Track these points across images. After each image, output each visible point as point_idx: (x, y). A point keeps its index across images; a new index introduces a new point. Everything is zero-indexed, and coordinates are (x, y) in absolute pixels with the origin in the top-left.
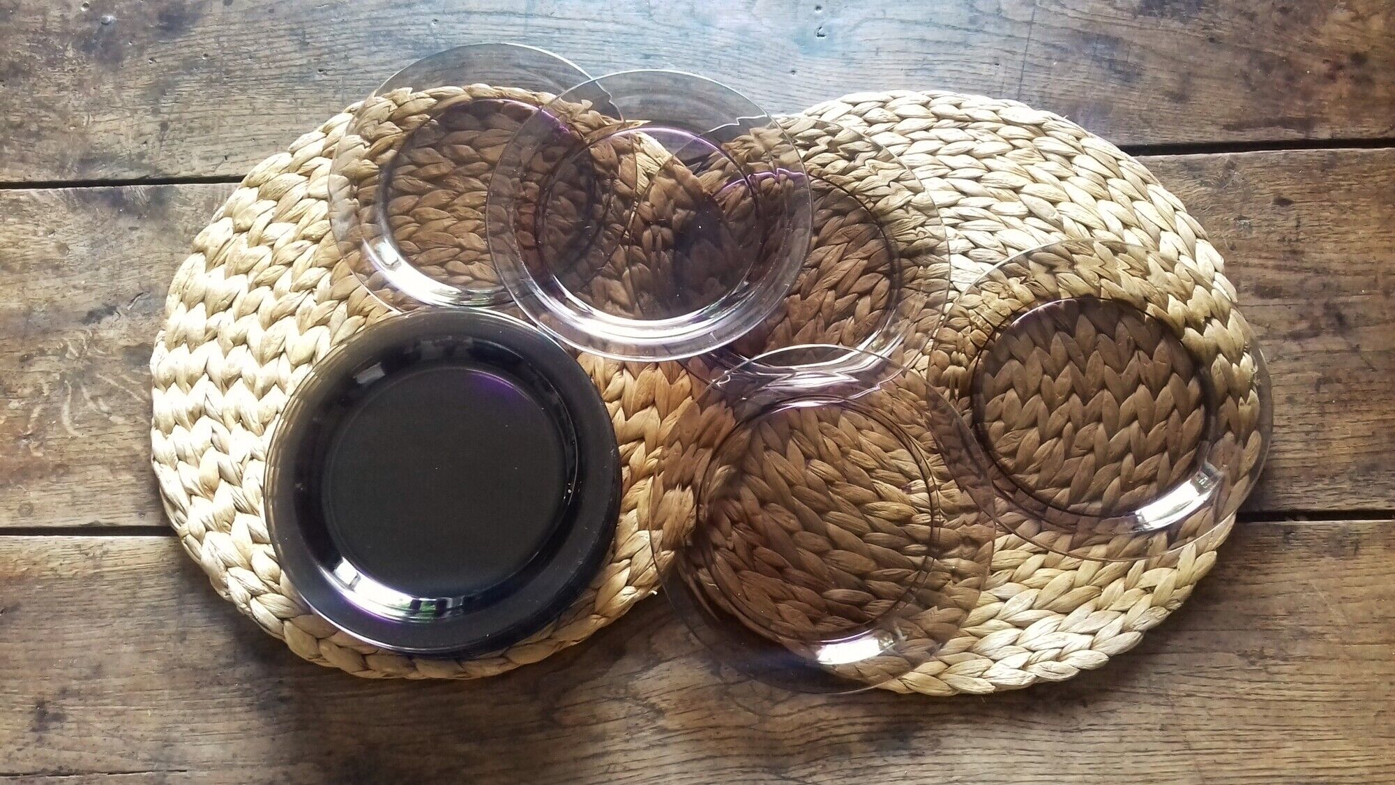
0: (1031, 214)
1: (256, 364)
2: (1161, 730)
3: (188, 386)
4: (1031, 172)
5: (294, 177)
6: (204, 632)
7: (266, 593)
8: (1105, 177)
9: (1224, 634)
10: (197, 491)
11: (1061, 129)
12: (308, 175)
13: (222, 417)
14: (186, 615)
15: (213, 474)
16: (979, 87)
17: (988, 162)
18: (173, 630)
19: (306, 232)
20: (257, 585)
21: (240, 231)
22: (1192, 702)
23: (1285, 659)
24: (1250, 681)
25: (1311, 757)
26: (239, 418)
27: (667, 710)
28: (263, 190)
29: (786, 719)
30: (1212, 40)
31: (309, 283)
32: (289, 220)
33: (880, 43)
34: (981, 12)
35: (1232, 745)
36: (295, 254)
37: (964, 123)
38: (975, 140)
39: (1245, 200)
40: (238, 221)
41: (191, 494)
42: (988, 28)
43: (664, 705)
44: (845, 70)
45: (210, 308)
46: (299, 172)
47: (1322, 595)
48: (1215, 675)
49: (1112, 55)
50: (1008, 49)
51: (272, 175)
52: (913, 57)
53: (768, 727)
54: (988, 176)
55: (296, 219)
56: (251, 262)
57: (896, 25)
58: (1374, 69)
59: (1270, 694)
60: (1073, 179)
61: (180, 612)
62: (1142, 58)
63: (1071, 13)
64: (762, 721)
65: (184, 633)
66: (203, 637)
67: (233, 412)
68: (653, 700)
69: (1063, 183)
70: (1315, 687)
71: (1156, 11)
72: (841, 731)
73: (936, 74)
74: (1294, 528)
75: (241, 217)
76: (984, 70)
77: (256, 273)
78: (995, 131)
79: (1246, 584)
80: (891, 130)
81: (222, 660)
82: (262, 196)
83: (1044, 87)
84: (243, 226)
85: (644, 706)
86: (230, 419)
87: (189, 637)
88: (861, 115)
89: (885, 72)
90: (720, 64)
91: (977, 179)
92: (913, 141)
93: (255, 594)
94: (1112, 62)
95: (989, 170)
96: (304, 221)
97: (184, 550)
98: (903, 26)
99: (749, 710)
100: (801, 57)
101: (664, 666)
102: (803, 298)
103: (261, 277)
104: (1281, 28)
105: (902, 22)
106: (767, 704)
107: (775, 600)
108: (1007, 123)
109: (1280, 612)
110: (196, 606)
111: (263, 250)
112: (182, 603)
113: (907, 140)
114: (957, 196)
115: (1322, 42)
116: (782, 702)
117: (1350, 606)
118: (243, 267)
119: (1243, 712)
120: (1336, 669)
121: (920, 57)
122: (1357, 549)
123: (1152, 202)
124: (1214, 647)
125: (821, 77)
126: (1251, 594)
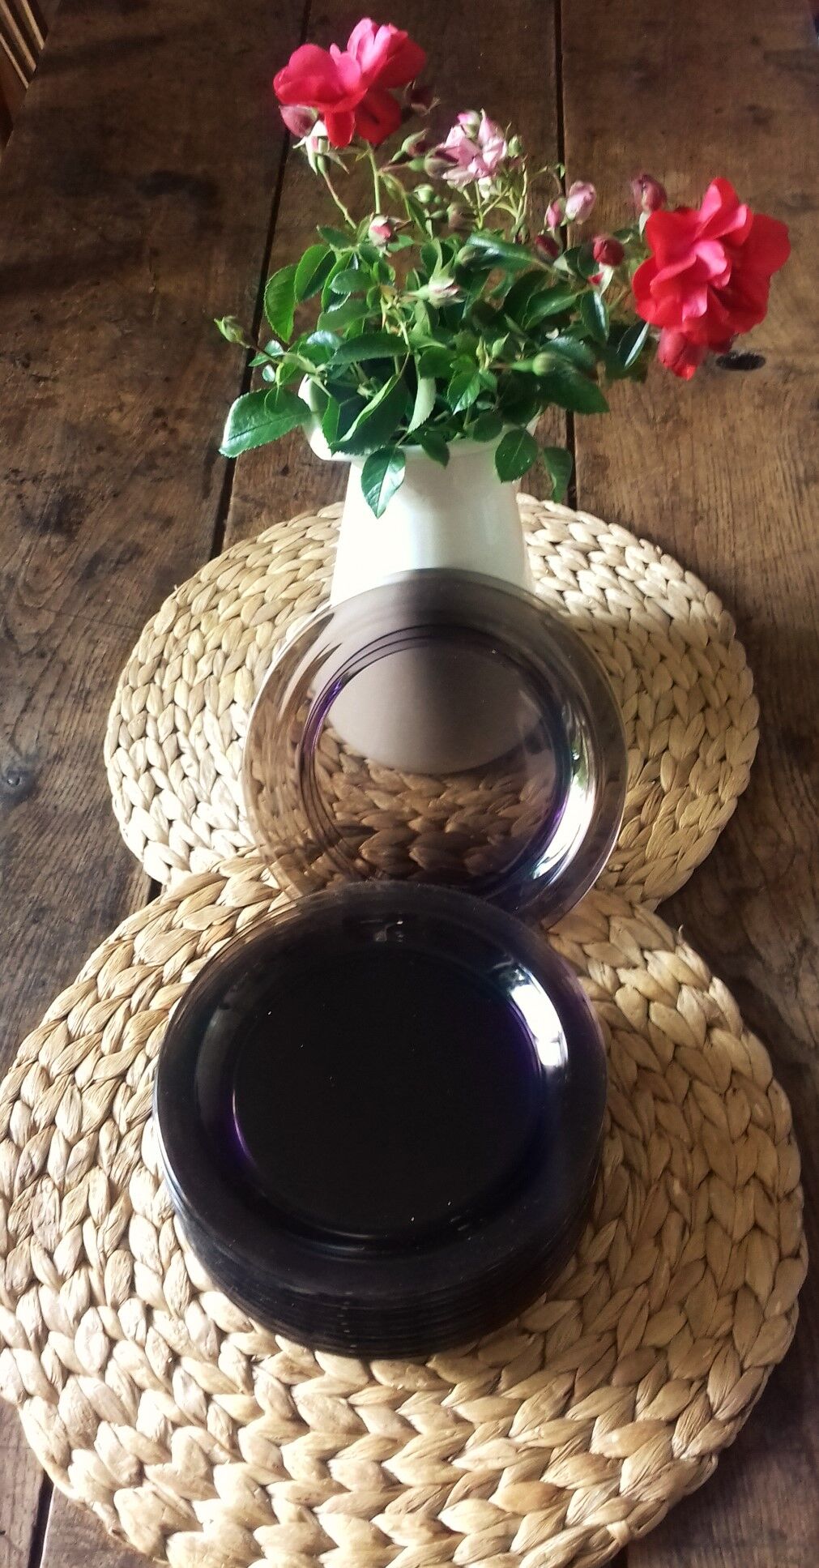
0: (272, 620)
1: (362, 1441)
2: (766, 573)
3: (389, 1547)
4: (228, 617)
5: (67, 1396)
6: (767, 1503)
7: (707, 1396)
8: (244, 567)
9: (678, 533)
10: (559, 1514)
11: (187, 593)
12: (67, 1373)
13: (445, 1484)
14: (745, 1534)
15: (532, 1491)
16: (119, 658)
17: (209, 646)
18: (767, 1552)
19: (160, 1371)
20: (696, 1410)
21: (140, 1477)
22: (739, 554)
23: (696, 501)
24: (717, 520)
25: (777, 491)
26: (445, 1460)
27: (801, 935)
28: (78, 1439)
29: (796, 833)
30: (115, 496)
31: (244, 1364)
32: (136, 1402)
33: (44, 730)
34: (34, 648)
35: (773, 533)
36: (193, 1387)
37: (161, 663)
38: (182, 655)
39: (280, 492)
40: (124, 1477)
41: (562, 1525)
42: (56, 643)
43: (797, 939)
44: (68, 762)
45: (264, 1518)
46: (59, 1385)
47: (640, 477)
48: (715, 540)
49: (111, 561)
50: (82, 633)
51: (57, 1426)
52: (69, 705)
53: (806, 847)
54: (225, 648)
55: (137, 1390)
56: (196, 1454)
57: (26, 717)
58: (172, 406)
59: (727, 510)
60: (240, 589)
61: (741, 1543)
62: (120, 542)
63: (58, 583)
64: (801, 851)
65: (771, 1532)
66: (774, 1505)
67: (437, 1467)
68: (793, 950)
69: (244, 596)
70: (718, 484)
71: (74, 528)
72: (802, 789)
73: (94, 688)
74: (583, 489)
75: (119, 1473)
76: (100, 651)
77: (217, 1448)
78: (176, 640)
79: (633, 518)
80: (156, 720)
81: (805, 1469)
82: (88, 1441)
83: (132, 610)
84: (134, 1470)
85: (800, 959)
86: (444, 1474)
87: (777, 1525)
88: (133, 741)
89: (81, 729)
90: (27, 877)
91: (226, 657)
92: (173, 701)
93: (710, 1413)
94: (118, 562)
95: (219, 647)
96: (141, 1377)
97: (650, 1535)
98: (29, 710)
99: (791, 863)
100: (41, 800)
101: (753, 939)
102: (337, 799)
103: (224, 1439)
104: (116, 453)
105: (24, 711)
106: (782, 848)
107: (675, 828)
108: (170, 630)
109: (656, 500)
110: (730, 1518)
111: (179, 1440)
112: (727, 1541)
113: (171, 706)
114: (244, 671)
115: (137, 432)
116: (779, 836)
117: (648, 462)
118: (202, 1468)
119: (744, 525)
120: (702, 474)
121: (71, 699)
122: (600, 456)
123: (275, 541)
124: (690, 538)
125: (70, 784)
126: (642, 516)
